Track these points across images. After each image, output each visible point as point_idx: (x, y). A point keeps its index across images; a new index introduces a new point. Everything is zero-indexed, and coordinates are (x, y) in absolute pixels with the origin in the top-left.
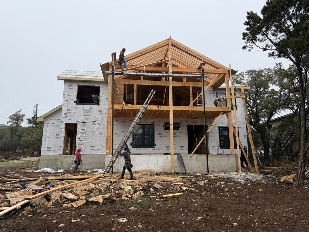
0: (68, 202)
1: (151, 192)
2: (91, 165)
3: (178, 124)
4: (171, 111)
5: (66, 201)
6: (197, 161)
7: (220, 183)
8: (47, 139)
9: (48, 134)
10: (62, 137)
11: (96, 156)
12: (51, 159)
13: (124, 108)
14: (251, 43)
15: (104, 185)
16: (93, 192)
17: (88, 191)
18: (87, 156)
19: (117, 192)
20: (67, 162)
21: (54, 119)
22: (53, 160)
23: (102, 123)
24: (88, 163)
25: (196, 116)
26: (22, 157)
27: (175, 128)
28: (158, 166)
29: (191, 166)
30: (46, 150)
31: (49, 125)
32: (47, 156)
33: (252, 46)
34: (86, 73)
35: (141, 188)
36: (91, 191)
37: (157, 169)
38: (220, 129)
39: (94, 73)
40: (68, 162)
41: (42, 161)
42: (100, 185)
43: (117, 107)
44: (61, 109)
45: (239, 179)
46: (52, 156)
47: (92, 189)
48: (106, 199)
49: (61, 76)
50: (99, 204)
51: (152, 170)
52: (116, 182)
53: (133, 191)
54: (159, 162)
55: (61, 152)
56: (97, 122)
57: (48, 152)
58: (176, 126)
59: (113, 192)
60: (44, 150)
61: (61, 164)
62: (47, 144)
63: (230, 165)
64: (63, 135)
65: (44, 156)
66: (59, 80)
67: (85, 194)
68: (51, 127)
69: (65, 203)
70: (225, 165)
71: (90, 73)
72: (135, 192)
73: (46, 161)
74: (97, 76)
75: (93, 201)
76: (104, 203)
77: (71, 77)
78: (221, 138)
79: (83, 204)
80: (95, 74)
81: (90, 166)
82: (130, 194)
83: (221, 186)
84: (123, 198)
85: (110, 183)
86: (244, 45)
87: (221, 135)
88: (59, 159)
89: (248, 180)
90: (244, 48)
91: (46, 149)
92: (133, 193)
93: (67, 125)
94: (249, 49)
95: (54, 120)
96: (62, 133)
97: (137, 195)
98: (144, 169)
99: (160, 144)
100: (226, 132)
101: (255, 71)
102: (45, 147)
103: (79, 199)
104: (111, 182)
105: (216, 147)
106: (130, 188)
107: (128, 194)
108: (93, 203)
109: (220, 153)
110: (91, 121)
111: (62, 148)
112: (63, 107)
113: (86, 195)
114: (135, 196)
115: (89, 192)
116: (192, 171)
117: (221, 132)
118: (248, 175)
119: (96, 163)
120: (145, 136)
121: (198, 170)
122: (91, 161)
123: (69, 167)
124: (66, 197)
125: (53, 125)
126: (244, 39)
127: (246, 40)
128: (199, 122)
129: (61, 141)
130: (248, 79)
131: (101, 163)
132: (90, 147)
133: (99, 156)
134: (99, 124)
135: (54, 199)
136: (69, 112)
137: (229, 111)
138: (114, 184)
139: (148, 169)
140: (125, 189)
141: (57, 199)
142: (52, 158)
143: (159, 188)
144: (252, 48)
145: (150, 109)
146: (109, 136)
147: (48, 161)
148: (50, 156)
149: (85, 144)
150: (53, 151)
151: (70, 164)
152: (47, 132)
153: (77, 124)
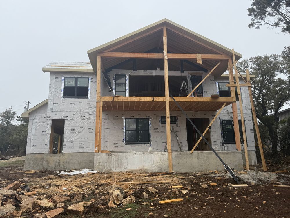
0: (42, 210)
1: (144, 197)
2: (80, 164)
3: (175, 117)
4: (167, 102)
5: (40, 210)
6: (198, 159)
7: (227, 185)
8: (32, 137)
9: (33, 131)
10: (48, 133)
11: (86, 154)
12: (37, 159)
13: (114, 100)
14: (259, 19)
15: (89, 188)
16: (75, 198)
17: (69, 196)
18: (76, 154)
19: (103, 197)
20: (53, 161)
22: (39, 160)
23: (91, 118)
24: (77, 162)
25: (195, 108)
26: (12, 156)
27: (172, 122)
28: (154, 165)
29: (192, 164)
30: (31, 148)
31: (34, 121)
32: (33, 155)
33: (260, 22)
34: (74, 64)
35: (132, 193)
36: (73, 196)
37: (153, 168)
38: (224, 122)
39: (83, 63)
41: (28, 160)
42: (84, 188)
43: (107, 99)
44: (47, 103)
45: (248, 179)
46: (38, 154)
47: (74, 194)
48: (88, 207)
49: (46, 67)
50: (79, 213)
51: (147, 170)
52: (103, 184)
53: (122, 196)
54: (154, 160)
55: (47, 151)
56: (86, 117)
57: (34, 150)
58: (174, 120)
59: (99, 198)
60: (29, 148)
61: (47, 164)
62: (32, 142)
63: (236, 163)
64: (49, 131)
65: (29, 155)
66: (44, 71)
67: (64, 200)
68: (37, 123)
69: (37, 212)
70: (231, 163)
71: (79, 63)
72: (125, 197)
74: (86, 67)
75: (72, 210)
76: (85, 213)
77: (57, 68)
78: (224, 133)
79: (59, 214)
80: (83, 65)
81: (78, 165)
82: (118, 200)
83: (229, 189)
84: (110, 205)
85: (96, 186)
86: (250, 22)
87: (224, 129)
88: (44, 158)
89: (260, 180)
90: (251, 25)
91: (32, 148)
92: (122, 198)
93: (53, 121)
94: (256, 26)
95: (40, 115)
96: (48, 130)
97: (127, 201)
98: (137, 168)
99: (156, 140)
100: (230, 126)
101: (260, 57)
102: (30, 145)
103: (56, 207)
104: (98, 185)
105: (219, 143)
106: (118, 192)
107: (116, 200)
108: (72, 212)
109: (224, 149)
110: (80, 116)
111: (48, 146)
112: (49, 101)
113: (66, 201)
114: (125, 202)
115: (69, 198)
116: (193, 170)
117: (224, 126)
118: (258, 174)
119: (85, 162)
120: (140, 132)
121: (200, 169)
122: (79, 160)
123: (56, 167)
124: (40, 205)
125: (39, 121)
126: (250, 15)
127: (252, 17)
128: (199, 115)
129: (47, 139)
130: (252, 66)
131: (90, 162)
132: (78, 145)
133: (88, 154)
134: (88, 119)
135: (25, 207)
136: (56, 106)
137: (234, 101)
138: (101, 188)
139: (142, 168)
140: (112, 193)
141: (28, 207)
142: (39, 157)
143: (154, 192)
144: (261, 25)
145: (144, 101)
146: (98, 132)
147: (33, 161)
148: (36, 155)
149: (73, 141)
150: (39, 149)
151: (57, 164)
152: (33, 128)
153: (64, 119)
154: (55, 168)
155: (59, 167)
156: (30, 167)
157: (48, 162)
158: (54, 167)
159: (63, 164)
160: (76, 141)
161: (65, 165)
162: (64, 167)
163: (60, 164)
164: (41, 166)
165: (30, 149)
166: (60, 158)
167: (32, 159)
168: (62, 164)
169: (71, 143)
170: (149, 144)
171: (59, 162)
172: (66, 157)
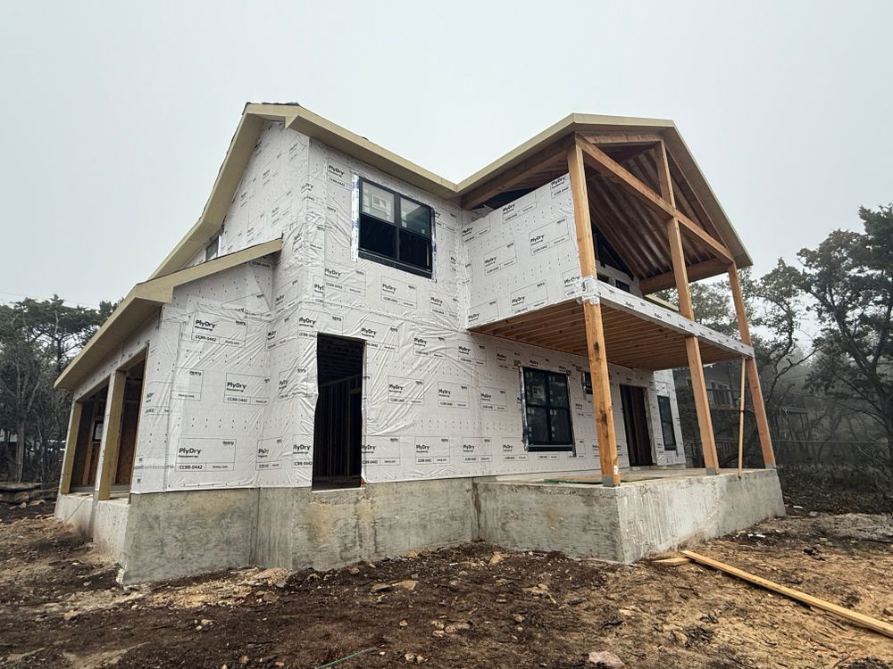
8: (178, 405)
9: (184, 380)
10: (307, 396)
11: (437, 487)
12: (199, 516)
18: (409, 487)
20: (335, 523)
21: (217, 304)
22: (210, 521)
23: (443, 351)
24: (416, 520)
30: (172, 461)
31: (189, 329)
32: (181, 497)
40: (341, 523)
41: (151, 528)
46: (204, 494)
55: (305, 476)
56: (432, 345)
57: (187, 473)
60: (161, 462)
61: (309, 539)
62: (176, 432)
64: (313, 388)
68: (202, 343)
73: (169, 527)
87: (662, 416)
91: (174, 460)
95: (215, 309)
96: (307, 380)
99: (581, 438)
102: (167, 448)
111: (308, 455)
112: (309, 254)
120: (552, 412)
122: (422, 510)
123: (346, 549)
125: (212, 334)
129: (305, 420)
131: (453, 518)
132: (414, 450)
133: (443, 486)
134: (435, 354)
136: (333, 281)
142: (208, 506)
147: (181, 528)
148: (196, 495)
149: (395, 434)
150: (209, 467)
151: (351, 535)
152: (181, 363)
153: (365, 340)
154: (344, 554)
155: (358, 548)
156: (163, 561)
157: (313, 533)
158: (339, 549)
159: (372, 531)
160: (405, 436)
161: (379, 539)
162: (376, 542)
163: (360, 536)
164: (222, 550)
165: (166, 467)
166: (358, 505)
167: (177, 521)
168: (368, 532)
169: (390, 442)
170: (570, 449)
171: (357, 526)
172: (379, 501)
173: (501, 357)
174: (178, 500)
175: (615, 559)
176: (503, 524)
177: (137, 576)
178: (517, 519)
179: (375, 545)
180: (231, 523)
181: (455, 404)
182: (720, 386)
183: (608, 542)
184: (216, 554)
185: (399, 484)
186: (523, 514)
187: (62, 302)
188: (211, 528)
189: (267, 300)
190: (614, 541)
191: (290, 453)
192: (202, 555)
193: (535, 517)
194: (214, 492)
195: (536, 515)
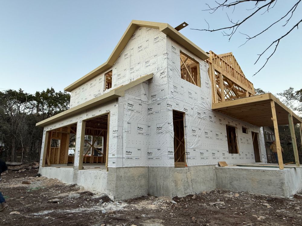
8: (125, 135)
9: (126, 125)
11: (206, 168)
12: (133, 176)
18: (199, 168)
21: (134, 97)
22: (136, 178)
23: (205, 117)
24: (202, 180)
30: (124, 156)
31: (126, 107)
40: (183, 180)
41: (120, 180)
46: (134, 169)
56: (202, 115)
57: (129, 161)
60: (121, 156)
61: (175, 186)
62: (125, 145)
64: (173, 130)
68: (130, 112)
73: (125, 180)
91: (125, 156)
102: (123, 151)
110: (197, 112)
131: (211, 180)
133: (208, 168)
136: (175, 90)
147: (128, 181)
148: (131, 169)
150: (134, 158)
151: (186, 185)
152: (125, 119)
153: (185, 113)
154: (185, 192)
156: (124, 193)
157: (176, 184)
158: (184, 190)
159: (191, 183)
163: (188, 185)
164: (140, 189)
165: (123, 158)
166: (187, 174)
167: (127, 178)
169: (193, 151)
171: (187, 181)
172: (192, 172)
173: (220, 120)
174: (126, 170)
175: (283, 195)
176: (230, 182)
177: (117, 198)
178: (237, 180)
179: (193, 189)
180: (141, 179)
181: (209, 137)
182: (268, 133)
183: (280, 189)
184: (138, 191)
185: (197, 167)
186: (240, 179)
187: (22, 91)
188: (136, 181)
189: (147, 96)
190: (283, 189)
191: (167, 154)
192: (135, 191)
193: (245, 180)
194: (136, 168)
195: (246, 179)
